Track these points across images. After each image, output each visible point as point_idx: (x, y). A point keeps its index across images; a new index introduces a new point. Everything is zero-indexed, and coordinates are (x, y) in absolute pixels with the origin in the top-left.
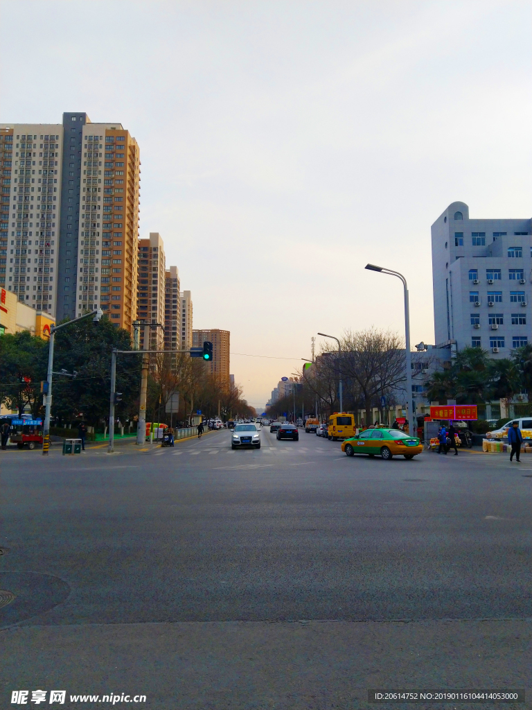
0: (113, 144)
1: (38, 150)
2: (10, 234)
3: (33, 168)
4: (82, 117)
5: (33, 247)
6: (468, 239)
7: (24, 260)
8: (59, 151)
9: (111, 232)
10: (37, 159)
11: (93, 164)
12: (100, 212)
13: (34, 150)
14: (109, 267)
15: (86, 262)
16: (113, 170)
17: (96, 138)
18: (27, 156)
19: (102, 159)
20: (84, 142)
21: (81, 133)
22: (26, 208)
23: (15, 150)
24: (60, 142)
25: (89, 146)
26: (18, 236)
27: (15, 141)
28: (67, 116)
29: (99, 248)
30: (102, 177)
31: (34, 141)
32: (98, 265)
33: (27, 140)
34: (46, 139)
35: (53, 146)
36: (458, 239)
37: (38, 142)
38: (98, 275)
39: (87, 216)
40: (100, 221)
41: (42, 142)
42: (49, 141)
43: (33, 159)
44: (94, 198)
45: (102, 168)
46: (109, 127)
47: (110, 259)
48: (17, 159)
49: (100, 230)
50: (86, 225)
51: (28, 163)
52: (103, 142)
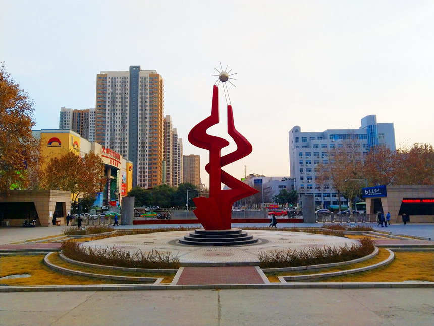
0: (153, 80)
1: (119, 84)
2: (107, 122)
3: (117, 92)
4: (138, 68)
5: (118, 128)
6: (300, 140)
7: (113, 134)
8: (128, 84)
9: (153, 121)
10: (118, 88)
11: (144, 90)
12: (148, 112)
13: (117, 84)
14: (152, 137)
15: (142, 135)
16: (153, 93)
17: (145, 78)
18: (114, 86)
19: (148, 88)
20: (140, 80)
21: (138, 75)
22: (114, 110)
23: (108, 84)
24: (128, 80)
25: (142, 82)
26: (111, 123)
27: (108, 80)
28: (131, 68)
29: (148, 128)
30: (148, 96)
31: (117, 80)
32: (147, 137)
33: (114, 79)
34: (122, 79)
35: (126, 82)
36: (297, 140)
37: (119, 80)
38: (147, 141)
39: (141, 114)
40: (148, 116)
41: (121, 80)
42: (124, 80)
43: (117, 88)
44: (145, 106)
45: (148, 92)
46: (151, 73)
47: (152, 133)
48: (110, 88)
49: (148, 120)
50: (141, 118)
51: (114, 90)
52: (148, 80)
